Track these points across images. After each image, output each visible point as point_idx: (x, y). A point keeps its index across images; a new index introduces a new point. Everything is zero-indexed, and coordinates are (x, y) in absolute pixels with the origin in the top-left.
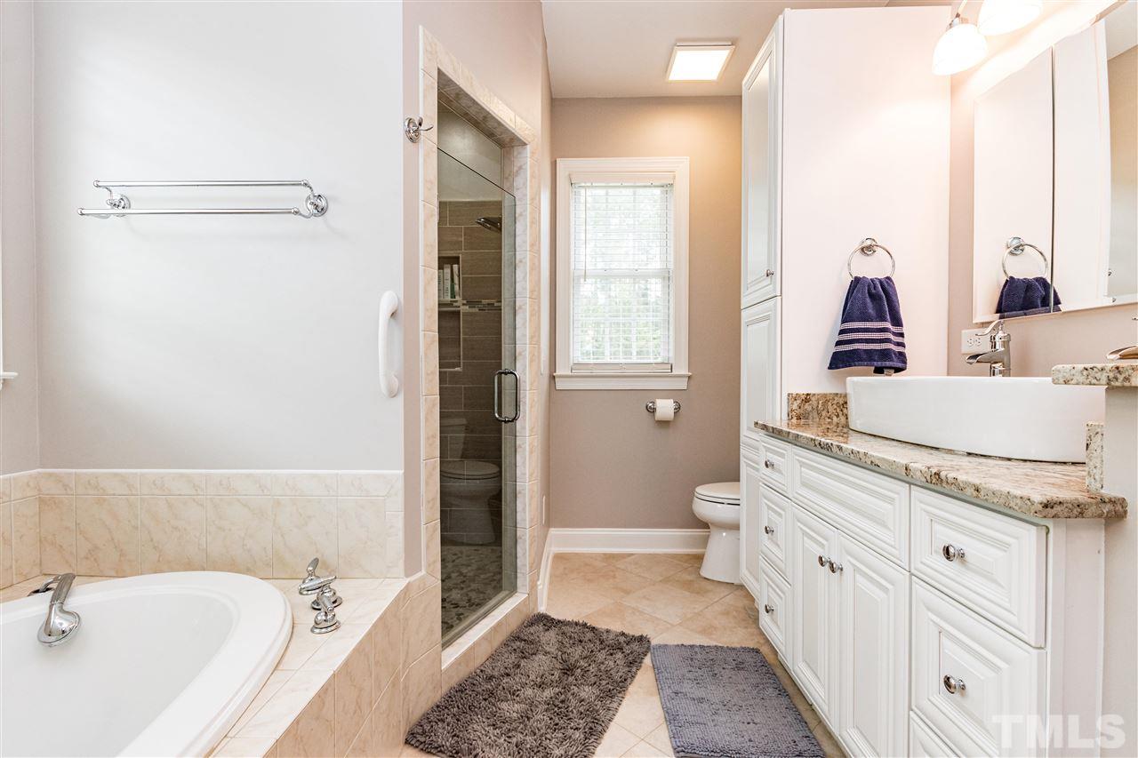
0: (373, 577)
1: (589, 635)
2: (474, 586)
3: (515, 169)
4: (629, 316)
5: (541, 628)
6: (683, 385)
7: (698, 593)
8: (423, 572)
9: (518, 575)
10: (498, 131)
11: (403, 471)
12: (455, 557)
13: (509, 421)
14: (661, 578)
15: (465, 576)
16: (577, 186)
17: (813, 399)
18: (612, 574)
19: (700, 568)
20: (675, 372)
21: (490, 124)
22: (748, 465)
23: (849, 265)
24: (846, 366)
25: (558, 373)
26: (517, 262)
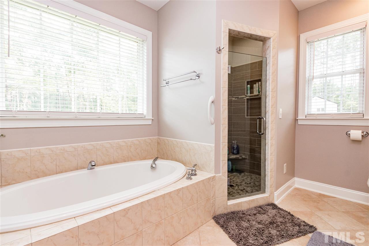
0: (208, 172)
1: (289, 217)
2: (256, 188)
3: (267, 48)
5: (271, 207)
8: (221, 174)
9: (266, 187)
10: (258, 38)
11: (214, 145)
12: (256, 178)
13: (261, 134)
15: (255, 185)
16: (311, 42)
18: (318, 201)
20: (365, 118)
21: (254, 37)
25: (299, 118)
26: (267, 80)
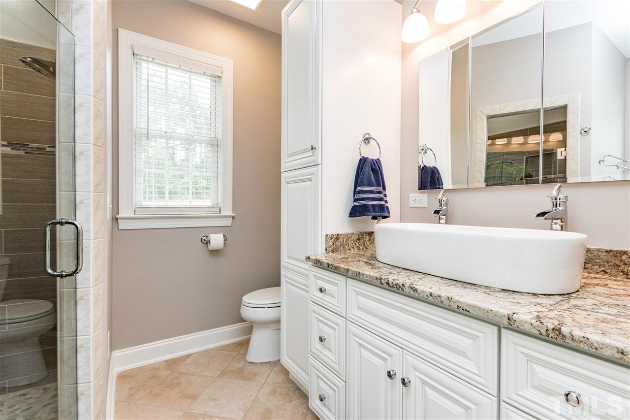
4: (163, 169)
6: (228, 222)
7: (249, 379)
13: (66, 276)
14: (218, 373)
16: (138, 57)
17: (341, 238)
18: (176, 381)
19: (246, 354)
20: (223, 214)
22: (287, 282)
23: (360, 148)
24: (361, 216)
25: (120, 215)
26: (77, 105)
